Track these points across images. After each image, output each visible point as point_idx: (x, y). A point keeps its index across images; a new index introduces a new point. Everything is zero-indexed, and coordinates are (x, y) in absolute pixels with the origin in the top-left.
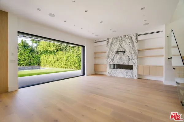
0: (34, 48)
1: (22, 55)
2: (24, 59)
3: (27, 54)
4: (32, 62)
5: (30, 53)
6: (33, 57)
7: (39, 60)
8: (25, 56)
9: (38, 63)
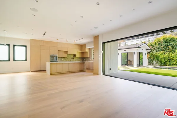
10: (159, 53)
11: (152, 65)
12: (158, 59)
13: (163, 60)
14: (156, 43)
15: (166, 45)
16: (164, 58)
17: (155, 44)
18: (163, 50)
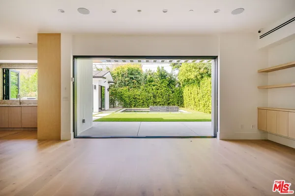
0: (174, 77)
1: (158, 89)
2: (161, 95)
3: (165, 87)
4: (171, 100)
5: (168, 85)
6: (173, 92)
7: (182, 97)
8: (163, 91)
9: (180, 102)
10: (122, 88)
11: (114, 107)
12: (121, 99)
13: (127, 100)
14: (118, 73)
15: (131, 78)
16: (129, 97)
17: (117, 75)
18: (127, 85)
